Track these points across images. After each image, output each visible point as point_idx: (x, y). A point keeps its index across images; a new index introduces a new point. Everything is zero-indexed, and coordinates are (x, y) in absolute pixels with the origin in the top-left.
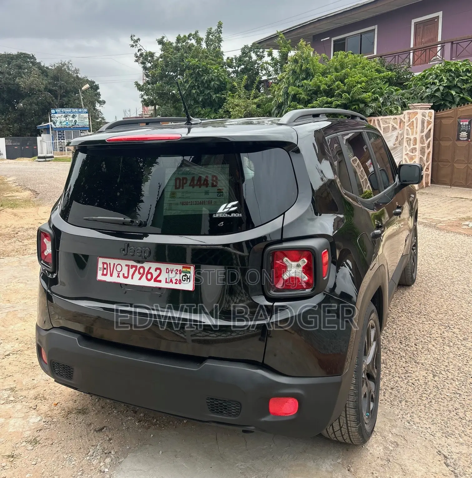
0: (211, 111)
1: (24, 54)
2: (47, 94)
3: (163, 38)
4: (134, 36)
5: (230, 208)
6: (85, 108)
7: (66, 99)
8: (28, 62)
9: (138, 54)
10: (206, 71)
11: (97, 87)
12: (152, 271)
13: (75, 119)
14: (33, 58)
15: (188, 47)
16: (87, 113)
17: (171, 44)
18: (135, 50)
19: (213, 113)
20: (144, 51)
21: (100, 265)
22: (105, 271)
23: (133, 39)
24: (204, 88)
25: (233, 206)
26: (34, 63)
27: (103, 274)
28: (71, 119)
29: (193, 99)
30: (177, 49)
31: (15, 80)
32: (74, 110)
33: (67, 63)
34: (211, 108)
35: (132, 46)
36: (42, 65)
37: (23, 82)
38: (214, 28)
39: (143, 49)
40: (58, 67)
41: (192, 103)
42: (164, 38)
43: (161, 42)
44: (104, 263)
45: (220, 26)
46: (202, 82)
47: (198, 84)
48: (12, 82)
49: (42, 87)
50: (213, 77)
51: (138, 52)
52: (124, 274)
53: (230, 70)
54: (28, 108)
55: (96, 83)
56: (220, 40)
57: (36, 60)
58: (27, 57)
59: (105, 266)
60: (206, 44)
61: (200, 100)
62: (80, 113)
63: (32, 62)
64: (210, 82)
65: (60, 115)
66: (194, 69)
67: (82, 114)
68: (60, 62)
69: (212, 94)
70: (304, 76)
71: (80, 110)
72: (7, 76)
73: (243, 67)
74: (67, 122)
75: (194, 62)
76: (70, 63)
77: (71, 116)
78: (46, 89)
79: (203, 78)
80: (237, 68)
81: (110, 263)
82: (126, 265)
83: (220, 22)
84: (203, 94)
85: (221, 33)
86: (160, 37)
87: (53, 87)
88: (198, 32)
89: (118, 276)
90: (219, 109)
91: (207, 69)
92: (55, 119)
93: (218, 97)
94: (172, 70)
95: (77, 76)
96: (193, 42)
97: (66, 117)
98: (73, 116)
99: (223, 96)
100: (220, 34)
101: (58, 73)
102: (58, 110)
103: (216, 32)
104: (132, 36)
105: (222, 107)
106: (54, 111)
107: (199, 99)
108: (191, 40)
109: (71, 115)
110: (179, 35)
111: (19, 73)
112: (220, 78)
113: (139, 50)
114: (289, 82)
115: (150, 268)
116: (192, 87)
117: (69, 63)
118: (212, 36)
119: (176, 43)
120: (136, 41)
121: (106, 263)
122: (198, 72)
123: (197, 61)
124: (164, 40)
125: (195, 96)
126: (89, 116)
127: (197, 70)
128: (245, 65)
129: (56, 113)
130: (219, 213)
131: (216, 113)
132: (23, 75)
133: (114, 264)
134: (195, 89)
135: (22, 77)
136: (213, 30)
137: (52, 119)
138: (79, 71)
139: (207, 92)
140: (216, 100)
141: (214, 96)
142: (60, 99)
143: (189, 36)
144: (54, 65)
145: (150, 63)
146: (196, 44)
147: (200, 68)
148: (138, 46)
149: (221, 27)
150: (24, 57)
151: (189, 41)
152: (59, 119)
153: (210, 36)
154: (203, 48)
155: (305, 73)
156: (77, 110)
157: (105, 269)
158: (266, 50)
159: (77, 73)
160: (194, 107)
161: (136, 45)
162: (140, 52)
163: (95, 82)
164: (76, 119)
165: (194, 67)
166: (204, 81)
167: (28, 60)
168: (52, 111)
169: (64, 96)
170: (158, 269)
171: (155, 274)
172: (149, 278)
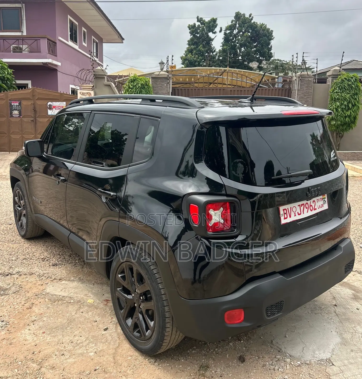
5: (333, 154)
12: (312, 204)
21: (282, 212)
22: (286, 215)
27: (285, 218)
44: (284, 210)
52: (298, 213)
59: (285, 211)
81: (288, 209)
82: (298, 206)
89: (295, 215)
115: (310, 202)
121: (286, 209)
130: (332, 158)
133: (291, 208)
157: (285, 214)
170: (314, 201)
171: (313, 205)
172: (311, 209)
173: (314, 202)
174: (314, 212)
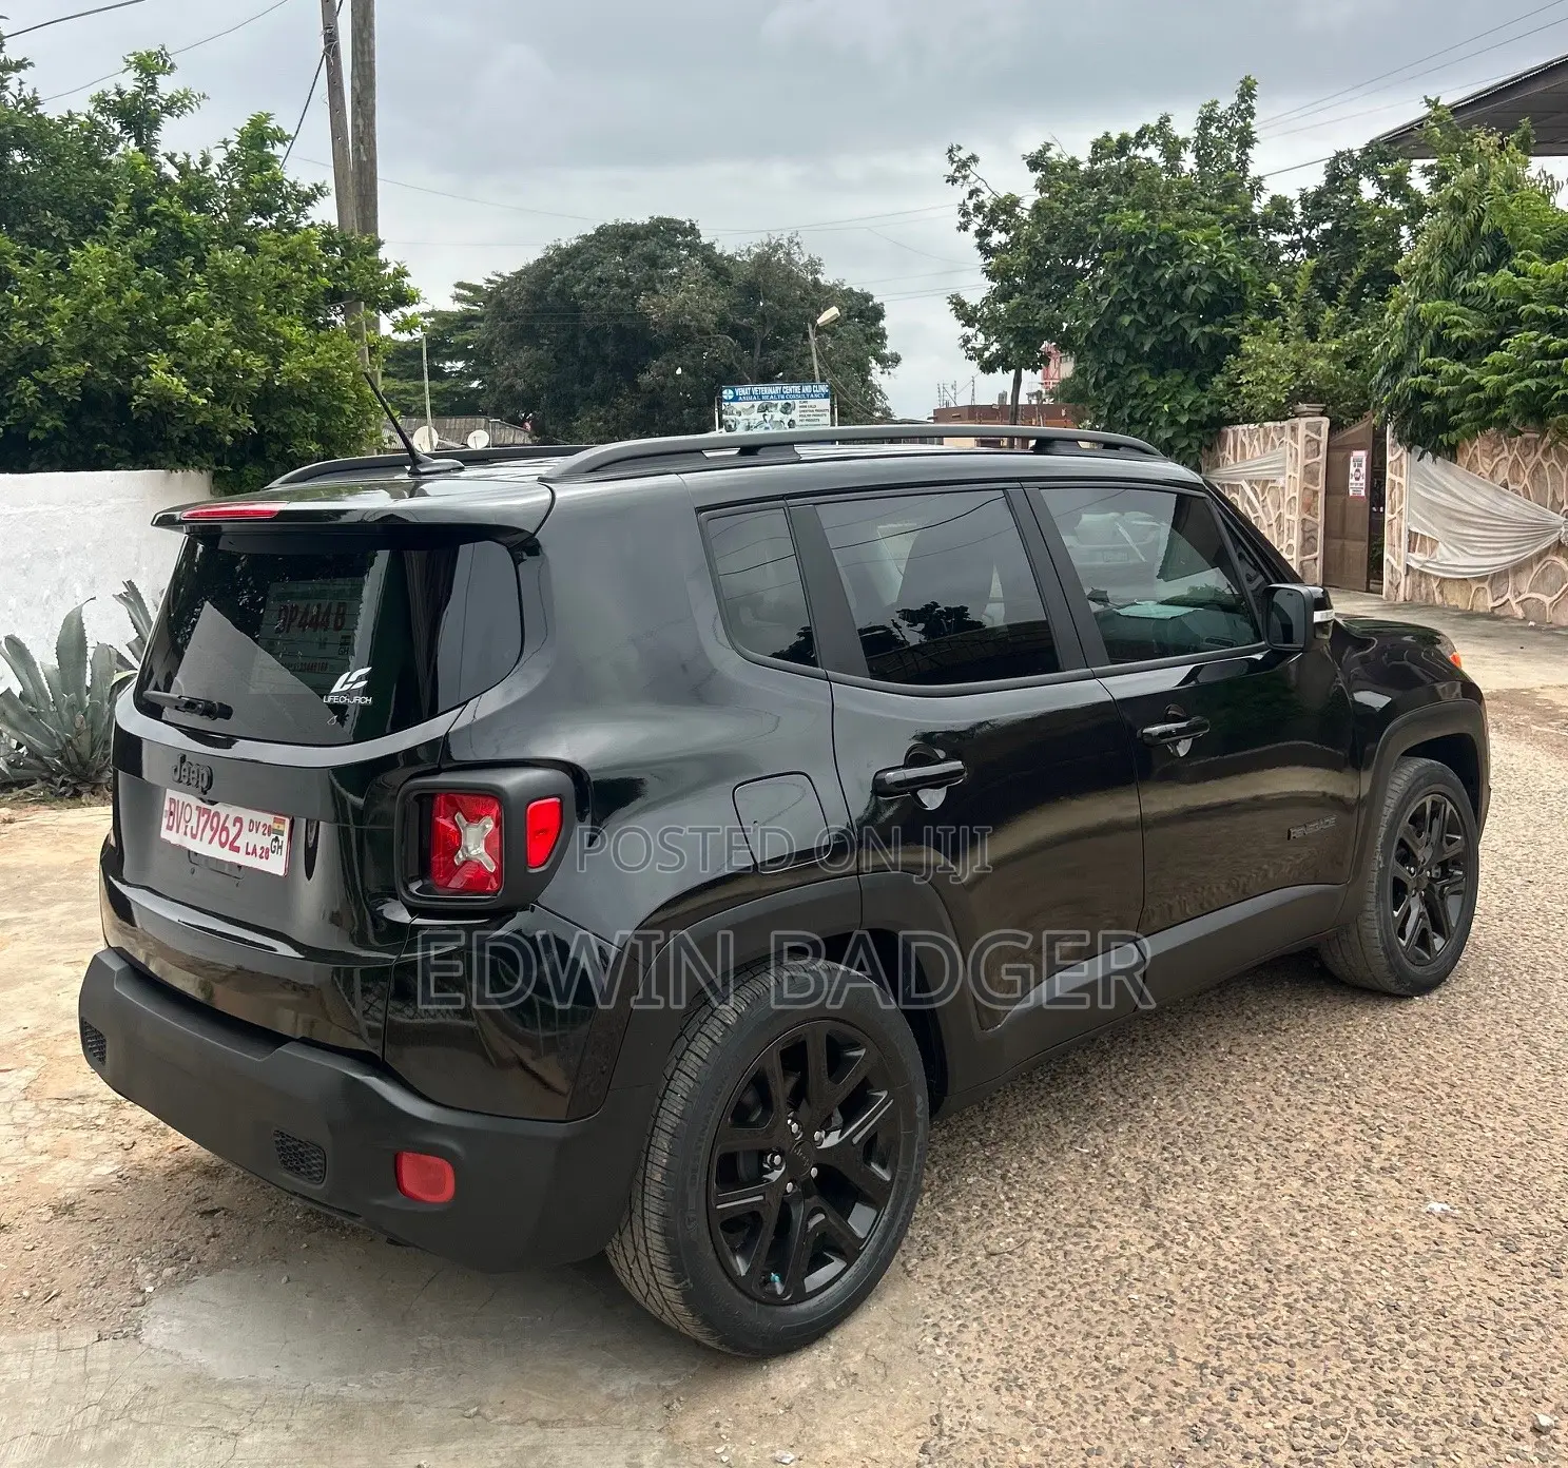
0: (1183, 382)
1: (669, 221)
2: (726, 340)
3: (1047, 147)
4: (960, 148)
5: (354, 683)
6: (823, 380)
7: (776, 354)
8: (678, 246)
9: (971, 204)
10: (1172, 249)
11: (878, 313)
12: (229, 824)
13: (790, 417)
14: (692, 230)
15: (1126, 174)
16: (826, 396)
17: (1074, 163)
18: (960, 193)
19: (1192, 388)
20: (988, 193)
21: (166, 806)
22: (171, 819)
23: (956, 159)
24: (1161, 309)
25: (360, 679)
26: (694, 248)
28: (778, 416)
29: (1123, 344)
30: (1092, 180)
31: (635, 301)
32: (789, 389)
33: (785, 242)
34: (1186, 374)
35: (953, 180)
36: (718, 251)
37: (659, 307)
38: (1226, 102)
39: (984, 189)
40: (758, 255)
41: (1120, 358)
42: (1049, 150)
43: (1035, 163)
44: (171, 802)
45: (1247, 91)
46: (1156, 286)
47: (1143, 293)
48: (627, 308)
49: (710, 319)
50: (1195, 269)
51: (970, 198)
52: (192, 828)
53: (1281, 239)
54: (669, 385)
55: (877, 300)
56: (1246, 140)
57: (699, 236)
58: (676, 230)
59: (173, 808)
60: (1197, 157)
61: (1146, 348)
62: (807, 396)
63: (687, 246)
64: (1184, 286)
65: (746, 405)
66: (1130, 246)
67: (811, 402)
68: (766, 241)
69: (1186, 325)
70: (1484, 255)
71: (807, 389)
72: (616, 289)
73: (1328, 226)
74: (768, 425)
75: (1135, 221)
76: (796, 240)
77: (779, 407)
78: (722, 324)
79: (1157, 275)
80: (1305, 233)
81: (179, 802)
82: (197, 809)
83: (1248, 78)
84: (1159, 328)
85: (1252, 115)
86: (1033, 148)
87: (741, 319)
88: (1169, 121)
89: (185, 833)
90: (1213, 374)
91: (1175, 243)
92: (732, 417)
93: (1210, 333)
94: (1069, 252)
95: (816, 282)
96: (1153, 153)
97: (764, 409)
98: (786, 409)
99: (1226, 330)
100: (1248, 120)
101: (758, 273)
102: (742, 391)
103: (1232, 115)
104: (951, 151)
105: (1225, 368)
106: (731, 392)
107: (1142, 345)
108: (1145, 146)
109: (781, 403)
110: (1107, 133)
111: (650, 280)
112: (1220, 272)
113: (972, 194)
114: (1429, 279)
115: (227, 818)
116: (1121, 306)
117: (790, 241)
118: (1219, 129)
119: (1091, 161)
120: (964, 165)
121: (174, 802)
122: (1144, 253)
123: (1145, 219)
124: (1049, 154)
125: (1131, 334)
126: (832, 406)
127: (1142, 249)
128: (1332, 218)
129: (736, 399)
130: (335, 694)
131: (1204, 390)
132: (658, 286)
133: (183, 804)
134: (1132, 312)
135: (656, 292)
136: (1221, 109)
137: (724, 417)
138: (820, 265)
139: (1172, 318)
140: (1201, 346)
141: (1194, 333)
142: (762, 355)
143: (1140, 135)
144: (749, 250)
145: (1007, 233)
146: (1162, 159)
147: (1150, 240)
148: (972, 178)
149: (1253, 97)
150: (669, 230)
151: (1139, 152)
152: (743, 416)
153: (1213, 130)
154: (1187, 170)
155: (1489, 246)
156: (796, 388)
157: (172, 814)
158: (1415, 162)
159: (817, 272)
160: (1127, 373)
161: (965, 177)
162: (974, 201)
163: (872, 297)
164: (795, 415)
165: (1132, 241)
166: (1163, 284)
167: (680, 239)
168: (725, 392)
169: (776, 345)
170: (238, 820)
171: (233, 832)
172: (223, 840)
173: (238, 825)
174: (226, 855)
